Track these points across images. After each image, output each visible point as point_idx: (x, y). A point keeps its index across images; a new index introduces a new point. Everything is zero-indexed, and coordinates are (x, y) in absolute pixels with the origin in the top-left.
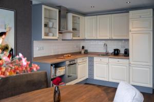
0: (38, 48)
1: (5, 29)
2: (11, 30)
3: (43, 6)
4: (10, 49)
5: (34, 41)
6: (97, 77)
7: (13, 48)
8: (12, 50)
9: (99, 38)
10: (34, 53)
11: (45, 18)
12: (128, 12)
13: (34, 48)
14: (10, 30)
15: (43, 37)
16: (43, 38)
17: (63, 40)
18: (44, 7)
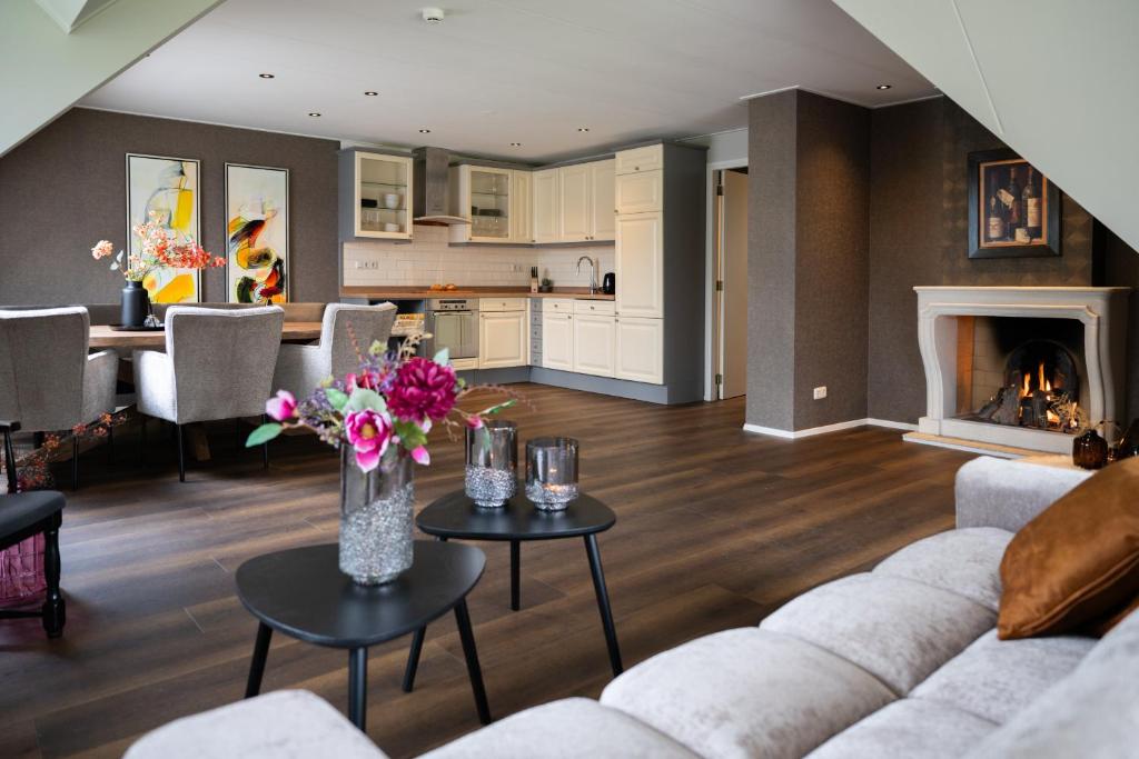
0: (357, 265)
1: (263, 213)
2: (278, 216)
3: (356, 153)
4: (274, 259)
5: (346, 246)
6: (550, 360)
7: (283, 256)
8: (279, 262)
9: (564, 239)
10: (345, 276)
11: (363, 182)
12: (614, 157)
13: (345, 262)
14: (273, 216)
15: (358, 232)
16: (356, 235)
17: (451, 245)
18: (358, 156)
